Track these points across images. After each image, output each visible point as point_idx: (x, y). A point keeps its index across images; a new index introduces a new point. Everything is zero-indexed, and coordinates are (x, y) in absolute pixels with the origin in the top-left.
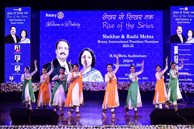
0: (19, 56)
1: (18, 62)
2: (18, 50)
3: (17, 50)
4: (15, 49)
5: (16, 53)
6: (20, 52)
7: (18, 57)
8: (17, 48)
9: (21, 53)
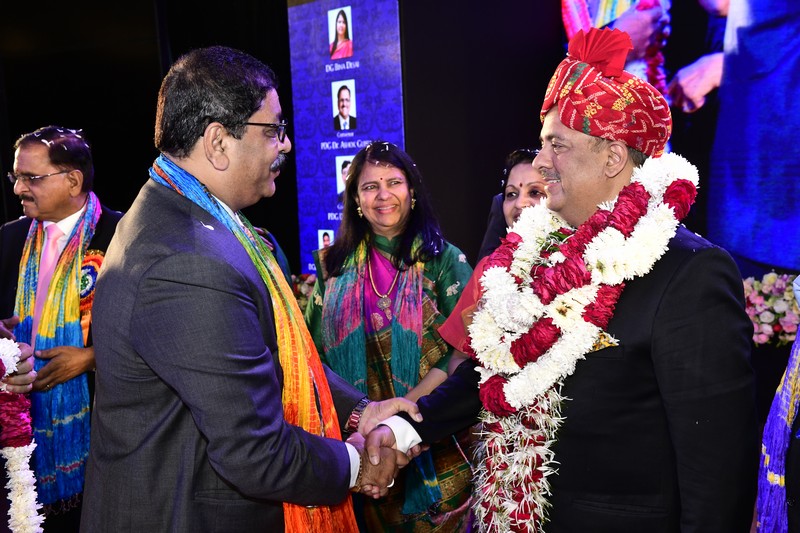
0: (351, 84)
1: (347, 127)
2: (344, 45)
3: (341, 44)
4: (332, 39)
5: (338, 67)
6: (352, 59)
7: (345, 94)
8: (340, 32)
9: (357, 65)
